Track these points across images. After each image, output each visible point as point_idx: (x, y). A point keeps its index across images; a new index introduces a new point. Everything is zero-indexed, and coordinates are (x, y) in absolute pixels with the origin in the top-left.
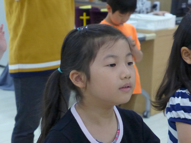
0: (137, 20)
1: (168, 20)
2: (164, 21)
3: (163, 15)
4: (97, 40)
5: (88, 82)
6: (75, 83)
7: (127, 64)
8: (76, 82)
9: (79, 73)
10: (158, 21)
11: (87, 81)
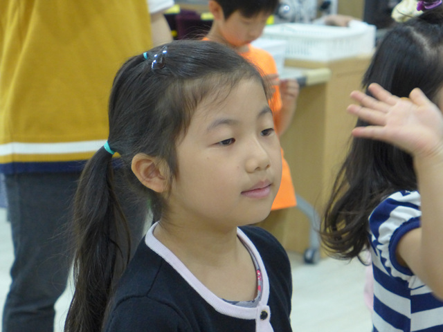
0: (287, 38)
1: (358, 37)
2: (347, 39)
3: (347, 25)
4: (191, 86)
5: (174, 180)
6: (144, 183)
7: (260, 134)
8: (148, 179)
9: (154, 160)
10: (335, 40)
11: (171, 178)
